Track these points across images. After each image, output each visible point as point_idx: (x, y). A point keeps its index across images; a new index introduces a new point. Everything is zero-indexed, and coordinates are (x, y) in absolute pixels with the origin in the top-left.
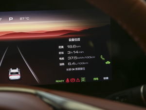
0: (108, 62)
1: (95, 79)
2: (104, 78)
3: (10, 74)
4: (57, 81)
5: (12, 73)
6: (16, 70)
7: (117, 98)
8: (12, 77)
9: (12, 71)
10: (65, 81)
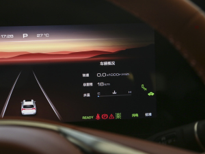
0: (151, 94)
1: (134, 115)
2: (146, 115)
3: (22, 107)
4: (84, 118)
5: (25, 107)
6: (31, 103)
7: (163, 138)
8: (25, 112)
9: (26, 103)
10: (95, 117)
